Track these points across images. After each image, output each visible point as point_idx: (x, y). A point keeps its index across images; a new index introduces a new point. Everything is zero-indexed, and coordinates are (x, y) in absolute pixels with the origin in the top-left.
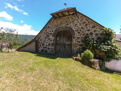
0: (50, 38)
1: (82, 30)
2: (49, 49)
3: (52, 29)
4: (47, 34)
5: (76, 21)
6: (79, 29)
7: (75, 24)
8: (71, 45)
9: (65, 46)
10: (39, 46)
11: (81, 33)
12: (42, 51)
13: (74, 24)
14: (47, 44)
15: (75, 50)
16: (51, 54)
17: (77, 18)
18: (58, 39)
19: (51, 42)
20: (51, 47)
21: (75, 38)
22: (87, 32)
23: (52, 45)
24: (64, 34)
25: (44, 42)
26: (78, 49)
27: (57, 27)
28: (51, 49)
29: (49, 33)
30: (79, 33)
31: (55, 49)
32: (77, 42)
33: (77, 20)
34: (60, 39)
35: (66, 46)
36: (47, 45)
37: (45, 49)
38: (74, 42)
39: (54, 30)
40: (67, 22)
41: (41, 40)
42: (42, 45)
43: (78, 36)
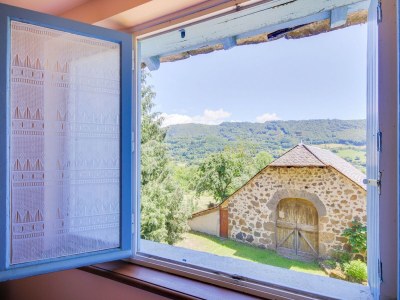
0: (261, 209)
1: (343, 205)
2: (257, 234)
3: (266, 190)
4: (254, 199)
5: (328, 183)
6: (336, 203)
7: (326, 189)
8: (317, 233)
9: (299, 234)
10: (231, 224)
11: (341, 212)
12: (239, 236)
13: (323, 188)
14: (254, 222)
15: (328, 249)
16: (262, 248)
17: (331, 178)
18: (282, 214)
19: (263, 221)
20: (262, 230)
21: (326, 220)
22: (355, 214)
23: (267, 226)
24: (298, 207)
25: (244, 216)
26: (335, 247)
27: (280, 189)
28: (265, 235)
29: (260, 197)
30: (337, 211)
31: (275, 237)
32: (331, 232)
33: (332, 183)
34: (286, 216)
35: (303, 234)
36: (251, 224)
37: (247, 234)
38: (325, 230)
39: (272, 193)
40: (304, 180)
41: (235, 210)
42: (238, 223)
43: (333, 218)
